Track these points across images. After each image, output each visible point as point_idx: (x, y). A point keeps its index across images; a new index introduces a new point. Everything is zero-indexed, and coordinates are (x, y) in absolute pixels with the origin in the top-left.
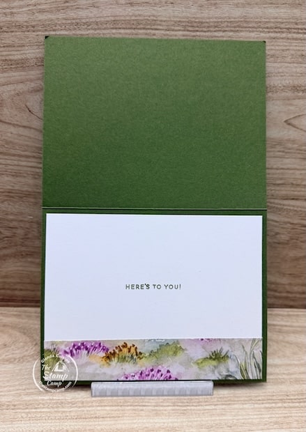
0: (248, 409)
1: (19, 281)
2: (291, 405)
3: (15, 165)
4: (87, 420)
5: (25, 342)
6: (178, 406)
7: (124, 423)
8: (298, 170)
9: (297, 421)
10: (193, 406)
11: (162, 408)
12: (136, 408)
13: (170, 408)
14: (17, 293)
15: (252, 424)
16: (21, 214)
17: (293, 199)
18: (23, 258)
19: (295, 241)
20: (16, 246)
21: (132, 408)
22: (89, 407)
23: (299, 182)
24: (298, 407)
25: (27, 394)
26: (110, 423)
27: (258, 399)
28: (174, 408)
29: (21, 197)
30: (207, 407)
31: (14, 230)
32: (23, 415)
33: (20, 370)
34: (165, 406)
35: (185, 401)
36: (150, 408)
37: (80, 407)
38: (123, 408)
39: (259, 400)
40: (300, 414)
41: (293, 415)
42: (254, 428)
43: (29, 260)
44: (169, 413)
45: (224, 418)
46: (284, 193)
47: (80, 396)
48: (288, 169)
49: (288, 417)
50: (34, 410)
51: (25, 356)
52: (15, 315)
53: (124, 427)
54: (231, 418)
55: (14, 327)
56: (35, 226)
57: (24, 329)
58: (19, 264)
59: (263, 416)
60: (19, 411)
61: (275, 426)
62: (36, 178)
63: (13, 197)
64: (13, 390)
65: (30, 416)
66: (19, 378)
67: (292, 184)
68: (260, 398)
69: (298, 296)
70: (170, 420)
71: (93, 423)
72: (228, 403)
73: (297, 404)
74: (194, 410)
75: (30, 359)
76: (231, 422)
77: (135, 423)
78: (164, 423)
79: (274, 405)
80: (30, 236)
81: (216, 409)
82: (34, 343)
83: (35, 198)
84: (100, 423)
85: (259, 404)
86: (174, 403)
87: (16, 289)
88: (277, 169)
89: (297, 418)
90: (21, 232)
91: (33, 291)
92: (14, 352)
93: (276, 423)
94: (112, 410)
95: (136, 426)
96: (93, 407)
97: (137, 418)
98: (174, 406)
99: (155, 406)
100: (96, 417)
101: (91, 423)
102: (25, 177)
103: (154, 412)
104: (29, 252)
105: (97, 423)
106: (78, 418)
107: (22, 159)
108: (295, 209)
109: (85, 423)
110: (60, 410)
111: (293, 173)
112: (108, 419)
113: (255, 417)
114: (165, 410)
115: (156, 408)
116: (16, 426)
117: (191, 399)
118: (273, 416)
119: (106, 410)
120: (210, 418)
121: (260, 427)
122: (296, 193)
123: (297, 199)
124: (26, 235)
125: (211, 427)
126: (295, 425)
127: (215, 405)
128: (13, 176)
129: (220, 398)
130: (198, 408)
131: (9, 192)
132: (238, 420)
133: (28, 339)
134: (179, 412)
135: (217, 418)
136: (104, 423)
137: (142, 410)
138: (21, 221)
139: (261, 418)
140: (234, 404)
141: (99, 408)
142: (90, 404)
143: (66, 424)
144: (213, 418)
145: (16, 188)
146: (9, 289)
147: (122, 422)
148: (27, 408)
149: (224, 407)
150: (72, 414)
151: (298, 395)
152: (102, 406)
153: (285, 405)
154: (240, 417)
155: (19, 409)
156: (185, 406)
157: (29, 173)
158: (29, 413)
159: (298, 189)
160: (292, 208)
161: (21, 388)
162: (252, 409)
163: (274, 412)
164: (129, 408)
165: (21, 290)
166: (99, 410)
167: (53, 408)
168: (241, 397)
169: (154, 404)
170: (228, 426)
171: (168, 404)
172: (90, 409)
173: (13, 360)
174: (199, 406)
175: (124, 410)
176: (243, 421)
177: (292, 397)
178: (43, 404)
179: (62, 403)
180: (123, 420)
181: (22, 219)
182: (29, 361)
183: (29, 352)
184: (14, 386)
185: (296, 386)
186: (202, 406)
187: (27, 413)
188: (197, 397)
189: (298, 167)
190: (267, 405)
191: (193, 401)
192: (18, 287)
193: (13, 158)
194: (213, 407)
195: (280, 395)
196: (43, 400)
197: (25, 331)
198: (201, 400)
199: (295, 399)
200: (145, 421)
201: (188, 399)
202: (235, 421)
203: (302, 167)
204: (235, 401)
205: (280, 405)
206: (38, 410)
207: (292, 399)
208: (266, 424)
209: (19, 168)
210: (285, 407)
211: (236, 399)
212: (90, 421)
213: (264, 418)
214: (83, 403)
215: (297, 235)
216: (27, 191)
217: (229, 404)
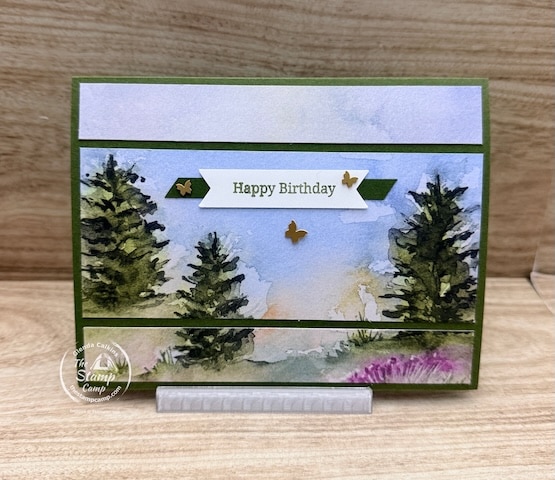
0: (433, 435)
1: (27, 233)
2: (509, 427)
3: (16, 24)
4: (144, 455)
5: (36, 334)
6: (306, 431)
7: (209, 461)
8: (509, 25)
9: (521, 453)
10: (333, 430)
11: (277, 435)
12: (231, 434)
13: (293, 434)
14: (25, 255)
15: (441, 459)
16: (29, 111)
17: (501, 78)
18: (33, 191)
19: (504, 154)
20: (20, 170)
21: (223, 434)
22: (147, 434)
23: (511, 47)
24: (521, 431)
25: (38, 415)
26: (183, 459)
27: (449, 418)
28: (298, 434)
29: (27, 82)
30: (359, 433)
31: (17, 142)
32: (30, 447)
33: (27, 376)
34: (283, 432)
35: (319, 423)
36: (257, 434)
37: (130, 435)
38: (207, 435)
39: (452, 421)
40: (526, 443)
41: (513, 443)
42: (444, 465)
43: (44, 194)
44: (290, 442)
45: (389, 450)
46: (485, 66)
47: (130, 417)
48: (491, 24)
49: (505, 447)
50: (48, 440)
51: (35, 355)
52: (21, 293)
53: (209, 466)
54: (402, 450)
55: (19, 311)
56: (52, 132)
57: (36, 314)
58: (25, 203)
59: (460, 446)
60: (23, 441)
61: (482, 461)
62: (51, 46)
63: (14, 82)
64: (14, 409)
65: (40, 449)
66: (23, 389)
67: (499, 51)
68: (453, 418)
69: (511, 254)
70: (292, 455)
71: (154, 460)
72: (396, 425)
73: (520, 426)
74: (335, 437)
75: (45, 360)
76: (403, 456)
77: (229, 460)
78: (282, 459)
79: (478, 428)
80: (43, 152)
81: (374, 436)
82: (53, 335)
83: (51, 82)
84: (167, 460)
85: (452, 427)
86: (299, 426)
87: (22, 249)
88: (473, 23)
89: (521, 449)
90: (27, 145)
91: (51, 251)
92: (17, 349)
93: (484, 457)
94: (189, 439)
95: (231, 464)
96: (154, 433)
97: (233, 451)
98: (299, 431)
99: (265, 431)
100: (159, 451)
101: (149, 461)
102: (32, 44)
103: (264, 441)
104: (43, 180)
105: (159, 460)
106: (129, 452)
107: (28, 12)
108: (505, 96)
109: (138, 461)
110: (95, 439)
111: (500, 32)
112: (181, 453)
113: (446, 447)
114: (284, 438)
115: (266, 434)
116: (16, 465)
117: (330, 420)
118: (479, 445)
119: (176, 439)
120: (363, 451)
121: (456, 464)
122: (506, 67)
123: (507, 79)
124: (37, 150)
125: (368, 465)
126: (518, 459)
127: (373, 429)
128: (12, 43)
129: (382, 417)
130: (342, 433)
131: (6, 73)
132: (414, 452)
133: (42, 330)
134: (309, 440)
135: (378, 450)
136: (173, 460)
137: (241, 438)
138: (28, 125)
139: (456, 449)
140: (406, 427)
141: (164, 436)
142: (149, 430)
143: (106, 462)
144: (371, 451)
145: (19, 65)
146: (10, 249)
147: (206, 458)
148: (35, 437)
149: (388, 432)
150: (117, 446)
151: (519, 411)
152: (170, 433)
153: (499, 427)
154: (420, 449)
155: (22, 438)
156: (319, 431)
157: (40, 36)
158: (39, 444)
159: (510, 60)
160: (499, 95)
161: (27, 405)
162: (439, 434)
163: (479, 439)
164: (219, 434)
165: (31, 250)
166: (164, 440)
167: (82, 436)
168: (419, 416)
169: (262, 428)
170: (398, 464)
171: (288, 428)
172: (149, 437)
173: (14, 361)
174: (344, 430)
175: (210, 439)
176: (424, 454)
177: (510, 416)
178: (65, 430)
179: (99, 428)
180: (208, 455)
181: (28, 121)
182: (42, 363)
183: (43, 348)
184: (15, 401)
185: (516, 397)
186: (348, 430)
187: (36, 445)
188: (340, 417)
189: (509, 20)
190: (467, 429)
191: (333, 422)
192: (27, 244)
193: (12, 10)
194: (369, 432)
195: (488, 413)
196: (65, 423)
197: (38, 316)
198: (347, 421)
199: (516, 418)
200: (247, 456)
201: (325, 419)
202: (410, 455)
203: (516, 21)
204: (408, 422)
205: (488, 427)
206: (56, 440)
207: (510, 418)
208: (466, 459)
209: (23, 29)
210: (498, 431)
211: (410, 419)
212: (149, 458)
213: (461, 449)
214: (136, 427)
215: (508, 145)
216: (36, 70)
217: (398, 427)
